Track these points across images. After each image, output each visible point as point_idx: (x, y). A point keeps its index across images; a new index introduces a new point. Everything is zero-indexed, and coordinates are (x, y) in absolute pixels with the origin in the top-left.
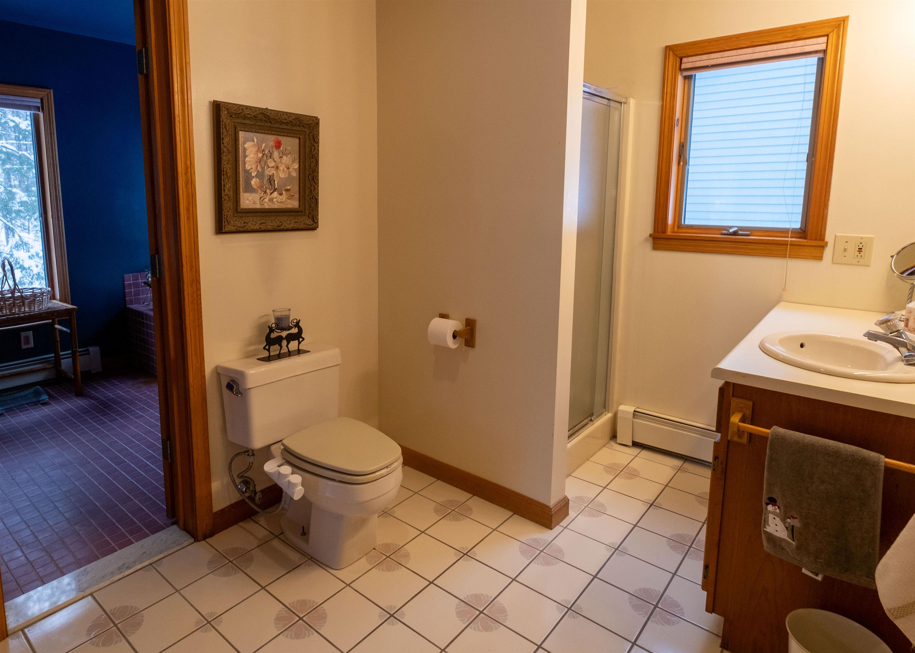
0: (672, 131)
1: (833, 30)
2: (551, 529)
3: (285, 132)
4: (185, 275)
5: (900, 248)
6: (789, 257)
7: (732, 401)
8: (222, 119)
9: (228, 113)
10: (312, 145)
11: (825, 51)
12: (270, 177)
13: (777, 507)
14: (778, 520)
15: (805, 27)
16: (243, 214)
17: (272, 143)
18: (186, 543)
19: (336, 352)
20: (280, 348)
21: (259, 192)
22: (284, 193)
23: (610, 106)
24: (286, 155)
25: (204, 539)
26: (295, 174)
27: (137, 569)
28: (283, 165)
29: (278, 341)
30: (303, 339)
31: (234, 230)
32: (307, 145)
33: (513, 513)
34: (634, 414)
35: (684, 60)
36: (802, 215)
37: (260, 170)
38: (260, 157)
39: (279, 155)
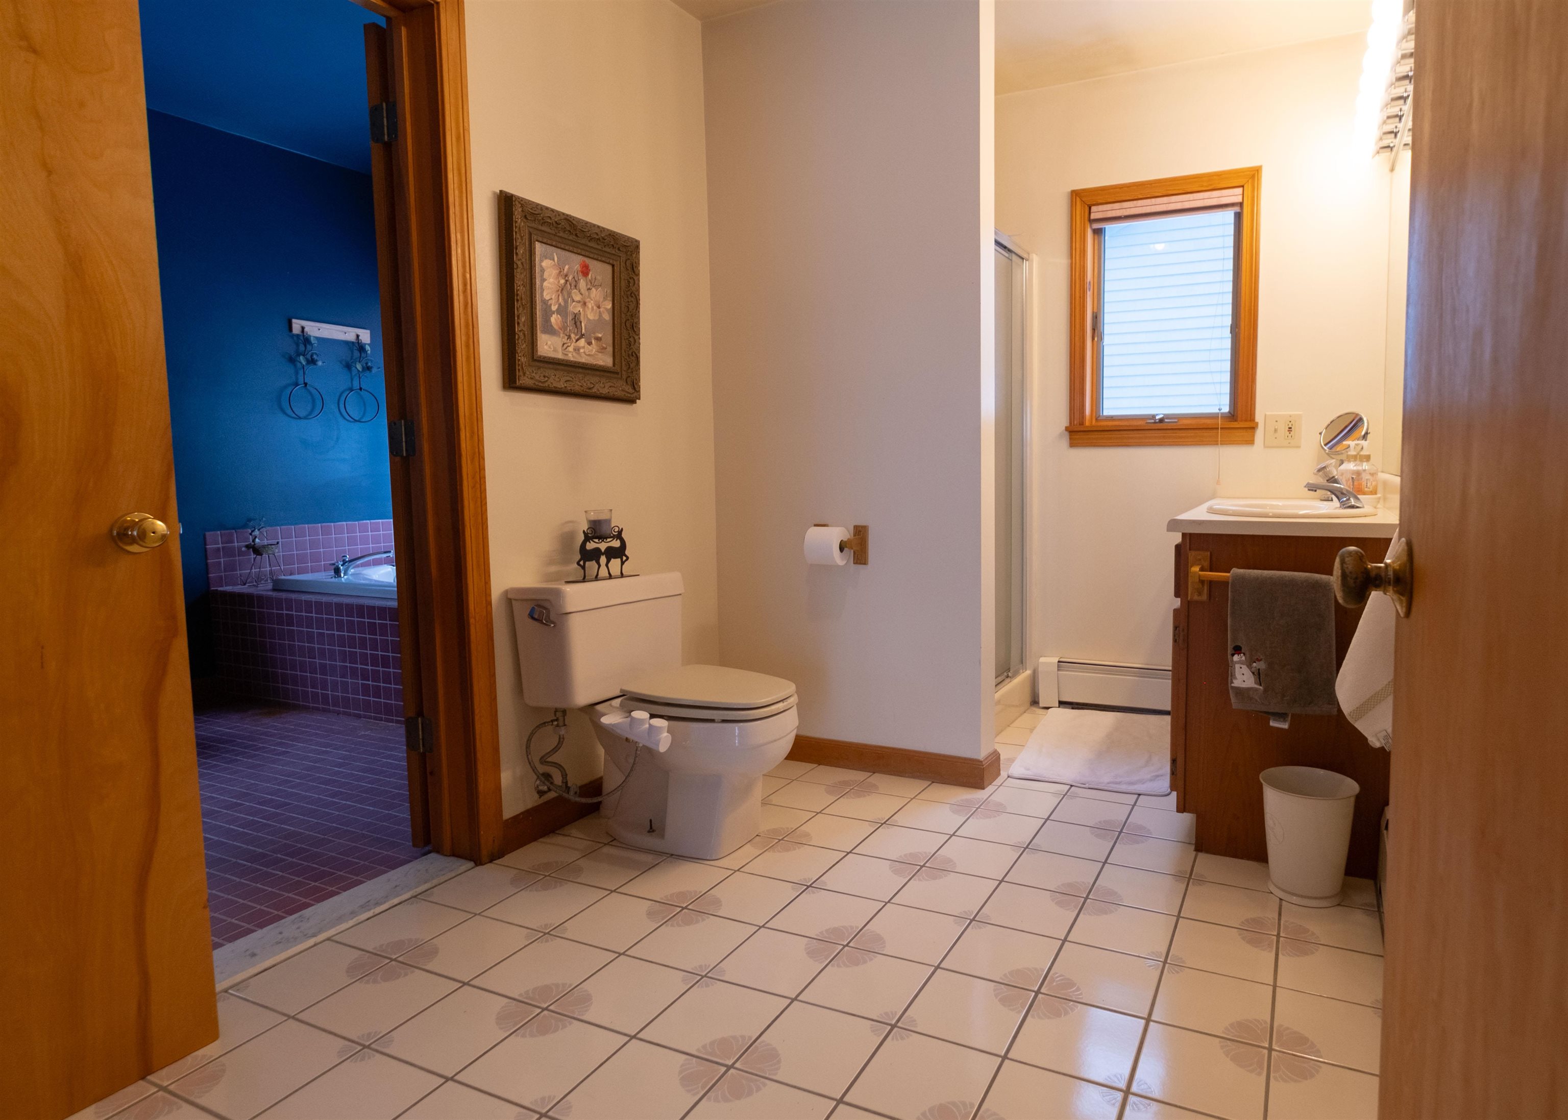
0: (1084, 296)
1: (1248, 181)
2: (984, 789)
3: (595, 254)
4: (463, 445)
5: (1328, 422)
6: (1221, 444)
7: (1190, 554)
8: (516, 218)
9: (522, 211)
10: (630, 278)
11: (1241, 204)
12: (575, 316)
13: (1242, 655)
14: (1245, 669)
15: (1221, 175)
16: (541, 365)
17: (577, 267)
18: (463, 868)
19: (676, 576)
20: (597, 566)
21: (562, 335)
22: (593, 342)
23: (1011, 260)
24: (596, 287)
25: (491, 861)
26: (607, 317)
27: (394, 904)
28: (592, 302)
29: (594, 555)
30: (627, 558)
31: (532, 385)
32: (622, 278)
33: (930, 782)
34: (1058, 666)
35: (1094, 209)
36: (1230, 397)
37: (563, 304)
38: (561, 285)
39: (587, 285)
